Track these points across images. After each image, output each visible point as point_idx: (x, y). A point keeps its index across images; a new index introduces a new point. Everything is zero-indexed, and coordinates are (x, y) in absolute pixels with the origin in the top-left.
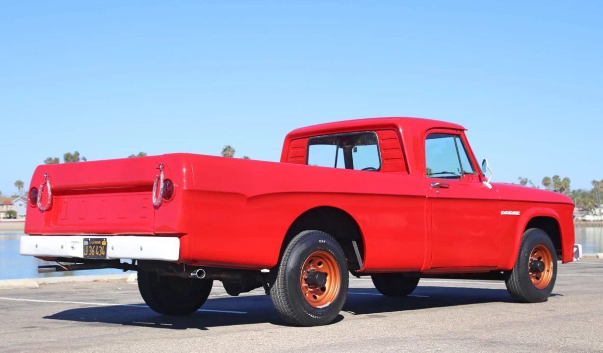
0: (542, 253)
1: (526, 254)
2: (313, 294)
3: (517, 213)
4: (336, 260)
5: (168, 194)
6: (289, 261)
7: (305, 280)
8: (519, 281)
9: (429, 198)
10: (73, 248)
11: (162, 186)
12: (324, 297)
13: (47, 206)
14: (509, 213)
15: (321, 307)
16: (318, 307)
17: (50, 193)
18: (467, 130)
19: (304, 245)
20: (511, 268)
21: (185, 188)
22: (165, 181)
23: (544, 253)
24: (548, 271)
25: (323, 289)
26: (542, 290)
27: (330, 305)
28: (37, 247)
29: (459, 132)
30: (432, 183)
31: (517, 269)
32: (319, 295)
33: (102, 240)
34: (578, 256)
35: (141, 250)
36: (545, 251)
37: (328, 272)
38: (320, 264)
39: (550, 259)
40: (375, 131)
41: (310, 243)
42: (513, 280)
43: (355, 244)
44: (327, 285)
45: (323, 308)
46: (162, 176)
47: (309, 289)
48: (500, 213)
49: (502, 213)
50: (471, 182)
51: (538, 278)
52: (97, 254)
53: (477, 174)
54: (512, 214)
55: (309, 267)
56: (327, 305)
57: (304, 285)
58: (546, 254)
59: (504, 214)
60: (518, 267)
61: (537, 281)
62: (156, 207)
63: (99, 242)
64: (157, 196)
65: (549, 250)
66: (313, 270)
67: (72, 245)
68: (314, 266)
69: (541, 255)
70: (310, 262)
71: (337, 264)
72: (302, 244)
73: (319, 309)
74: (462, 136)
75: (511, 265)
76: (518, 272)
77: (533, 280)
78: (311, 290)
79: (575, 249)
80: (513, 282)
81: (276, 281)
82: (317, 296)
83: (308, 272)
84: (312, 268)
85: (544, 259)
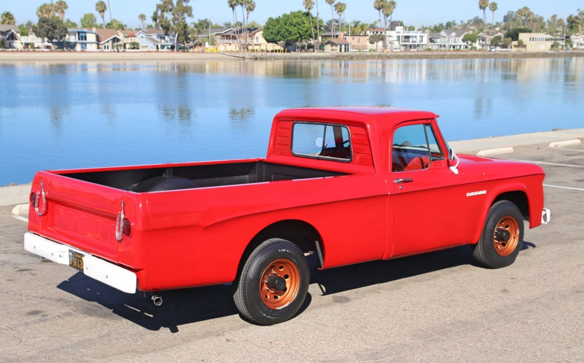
0: (510, 222)
1: (492, 228)
2: (275, 295)
3: (484, 192)
4: (295, 264)
5: (127, 231)
6: (249, 272)
7: (267, 284)
8: (484, 252)
9: (391, 195)
10: (60, 256)
11: (122, 225)
12: (285, 297)
13: (42, 212)
14: (476, 193)
15: (280, 308)
16: (277, 308)
17: (44, 201)
18: (438, 116)
19: (263, 256)
20: (475, 242)
21: (141, 229)
22: (125, 219)
23: (511, 222)
24: (514, 238)
25: (285, 289)
26: (507, 256)
27: (289, 305)
28: (35, 248)
29: (429, 121)
30: (396, 179)
31: (482, 241)
32: (280, 295)
33: (82, 255)
34: (545, 220)
35: (107, 277)
36: (512, 221)
37: (289, 275)
38: (281, 268)
39: (517, 227)
40: (348, 125)
41: (270, 254)
42: (478, 250)
43: (317, 243)
44: (288, 286)
45: (283, 309)
46: (123, 216)
47: (271, 291)
48: (466, 195)
49: (468, 195)
50: (439, 169)
51: (504, 245)
52: (79, 266)
53: (446, 159)
54: (478, 194)
55: (271, 272)
56: (286, 305)
57: (266, 288)
58: (514, 224)
59: (470, 195)
60: (483, 239)
61: (504, 248)
62: (119, 241)
63: (80, 257)
64: (119, 231)
65: (516, 220)
66: (275, 274)
67: (60, 253)
68: (275, 270)
69: (509, 224)
70: (272, 267)
71: (297, 267)
72: (262, 255)
73: (278, 310)
74: (433, 124)
75: (477, 238)
76: (483, 244)
77: (499, 247)
78: (273, 292)
79: (543, 213)
80: (479, 251)
81: (238, 289)
82: (279, 297)
83: (269, 277)
84: (274, 272)
85: (511, 229)
